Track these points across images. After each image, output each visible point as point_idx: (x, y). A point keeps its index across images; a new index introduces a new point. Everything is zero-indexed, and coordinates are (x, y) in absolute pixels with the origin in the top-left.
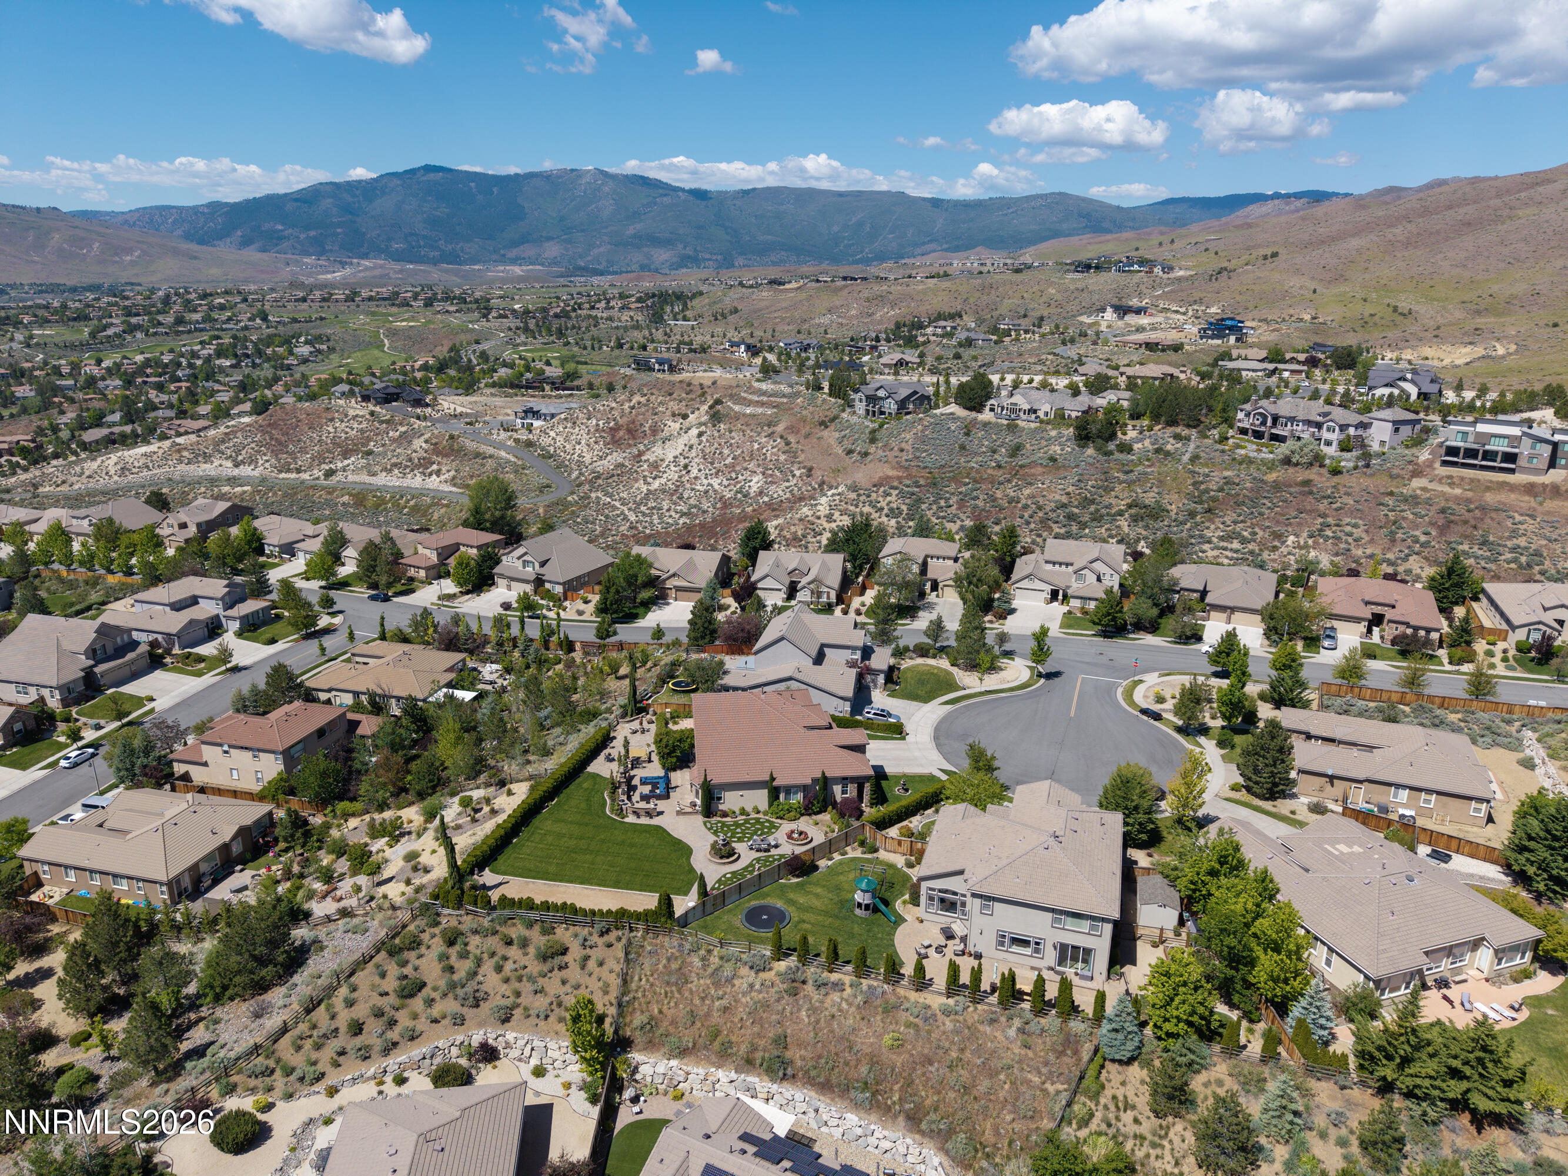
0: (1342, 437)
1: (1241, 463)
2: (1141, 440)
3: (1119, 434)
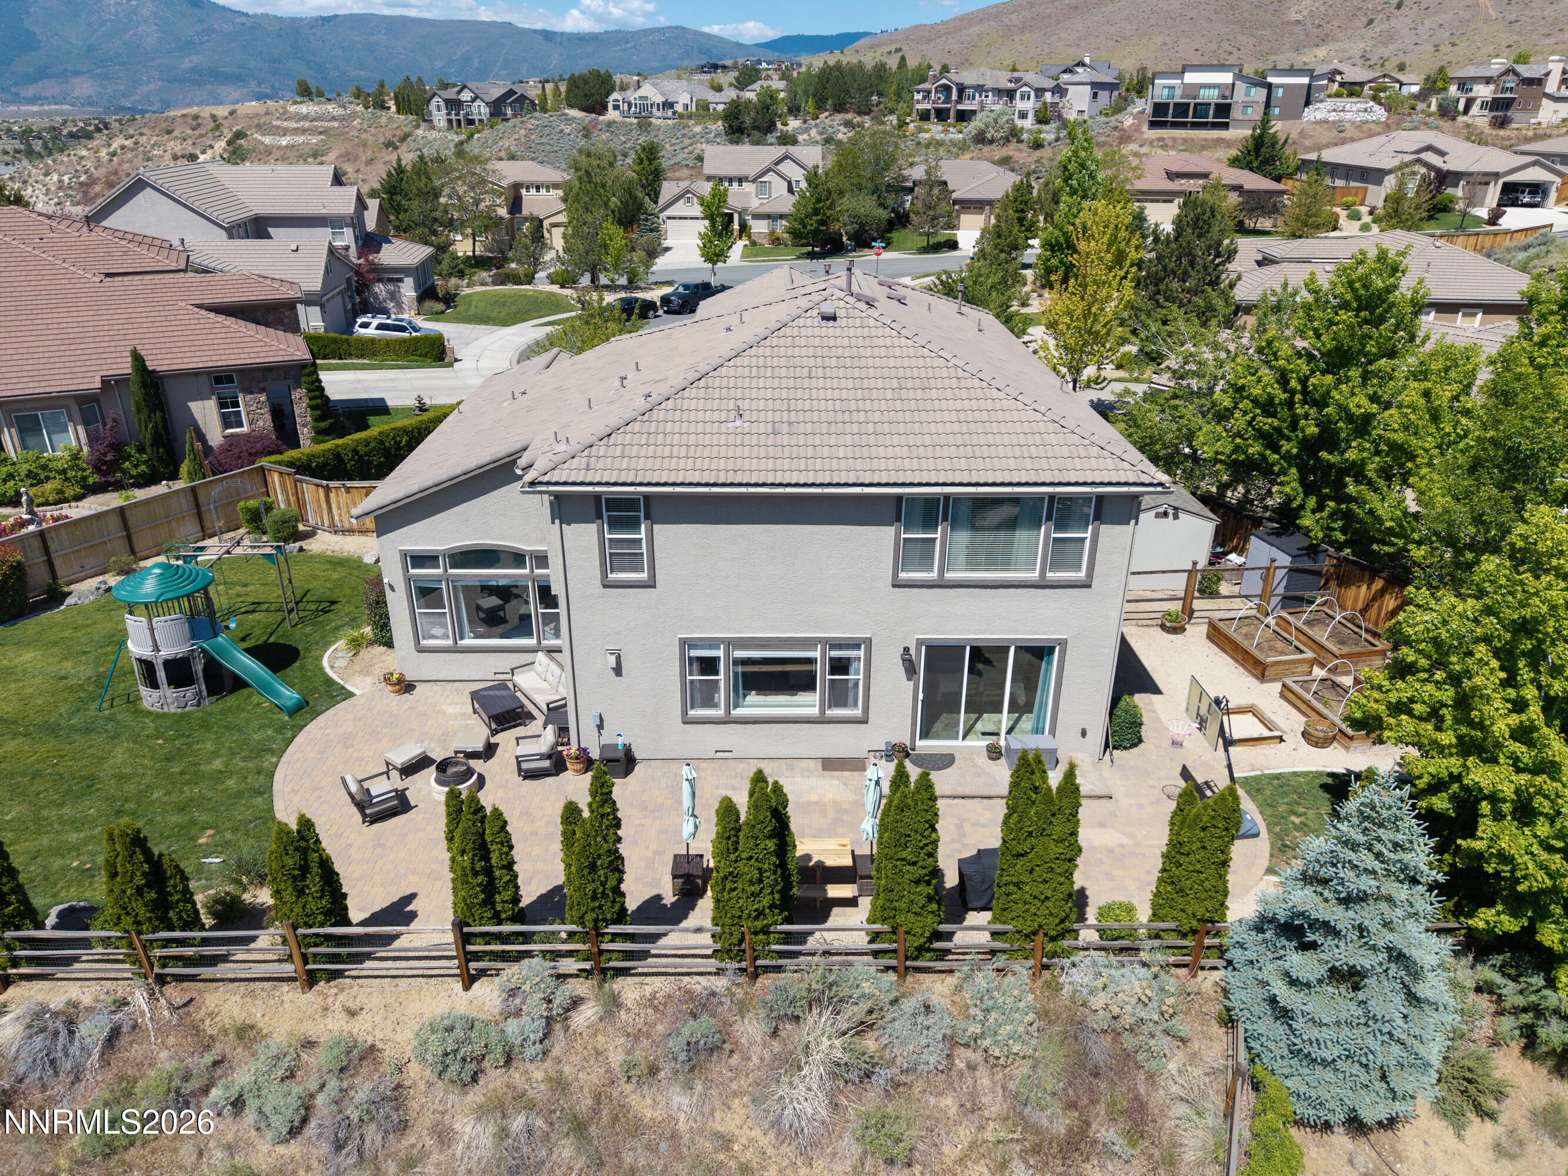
0: (1038, 105)
1: (927, 146)
2: (807, 130)
3: (779, 125)
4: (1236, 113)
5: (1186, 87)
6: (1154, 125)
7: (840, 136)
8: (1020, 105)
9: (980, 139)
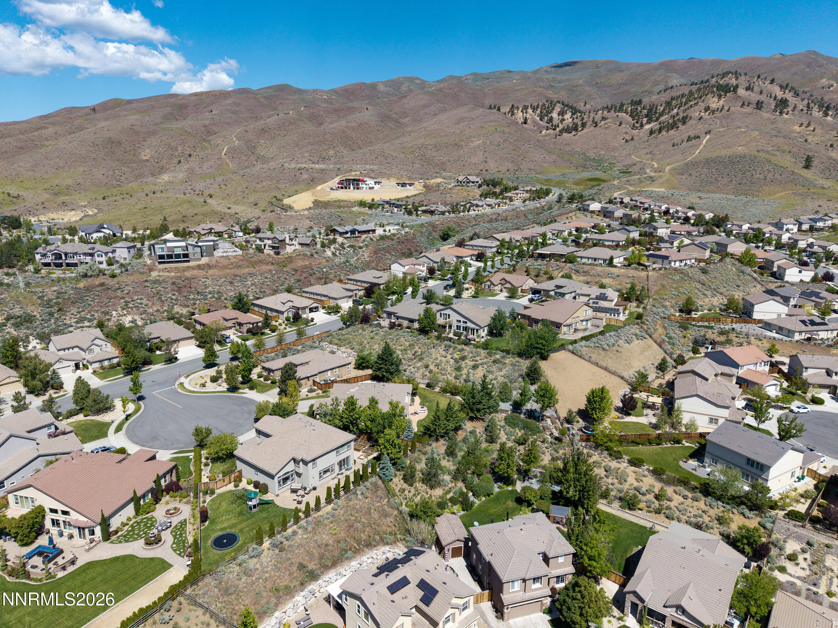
0: (107, 259)
4: (191, 256)
5: (168, 248)
6: (160, 263)
7: (6, 281)
8: (98, 259)
9: (85, 276)
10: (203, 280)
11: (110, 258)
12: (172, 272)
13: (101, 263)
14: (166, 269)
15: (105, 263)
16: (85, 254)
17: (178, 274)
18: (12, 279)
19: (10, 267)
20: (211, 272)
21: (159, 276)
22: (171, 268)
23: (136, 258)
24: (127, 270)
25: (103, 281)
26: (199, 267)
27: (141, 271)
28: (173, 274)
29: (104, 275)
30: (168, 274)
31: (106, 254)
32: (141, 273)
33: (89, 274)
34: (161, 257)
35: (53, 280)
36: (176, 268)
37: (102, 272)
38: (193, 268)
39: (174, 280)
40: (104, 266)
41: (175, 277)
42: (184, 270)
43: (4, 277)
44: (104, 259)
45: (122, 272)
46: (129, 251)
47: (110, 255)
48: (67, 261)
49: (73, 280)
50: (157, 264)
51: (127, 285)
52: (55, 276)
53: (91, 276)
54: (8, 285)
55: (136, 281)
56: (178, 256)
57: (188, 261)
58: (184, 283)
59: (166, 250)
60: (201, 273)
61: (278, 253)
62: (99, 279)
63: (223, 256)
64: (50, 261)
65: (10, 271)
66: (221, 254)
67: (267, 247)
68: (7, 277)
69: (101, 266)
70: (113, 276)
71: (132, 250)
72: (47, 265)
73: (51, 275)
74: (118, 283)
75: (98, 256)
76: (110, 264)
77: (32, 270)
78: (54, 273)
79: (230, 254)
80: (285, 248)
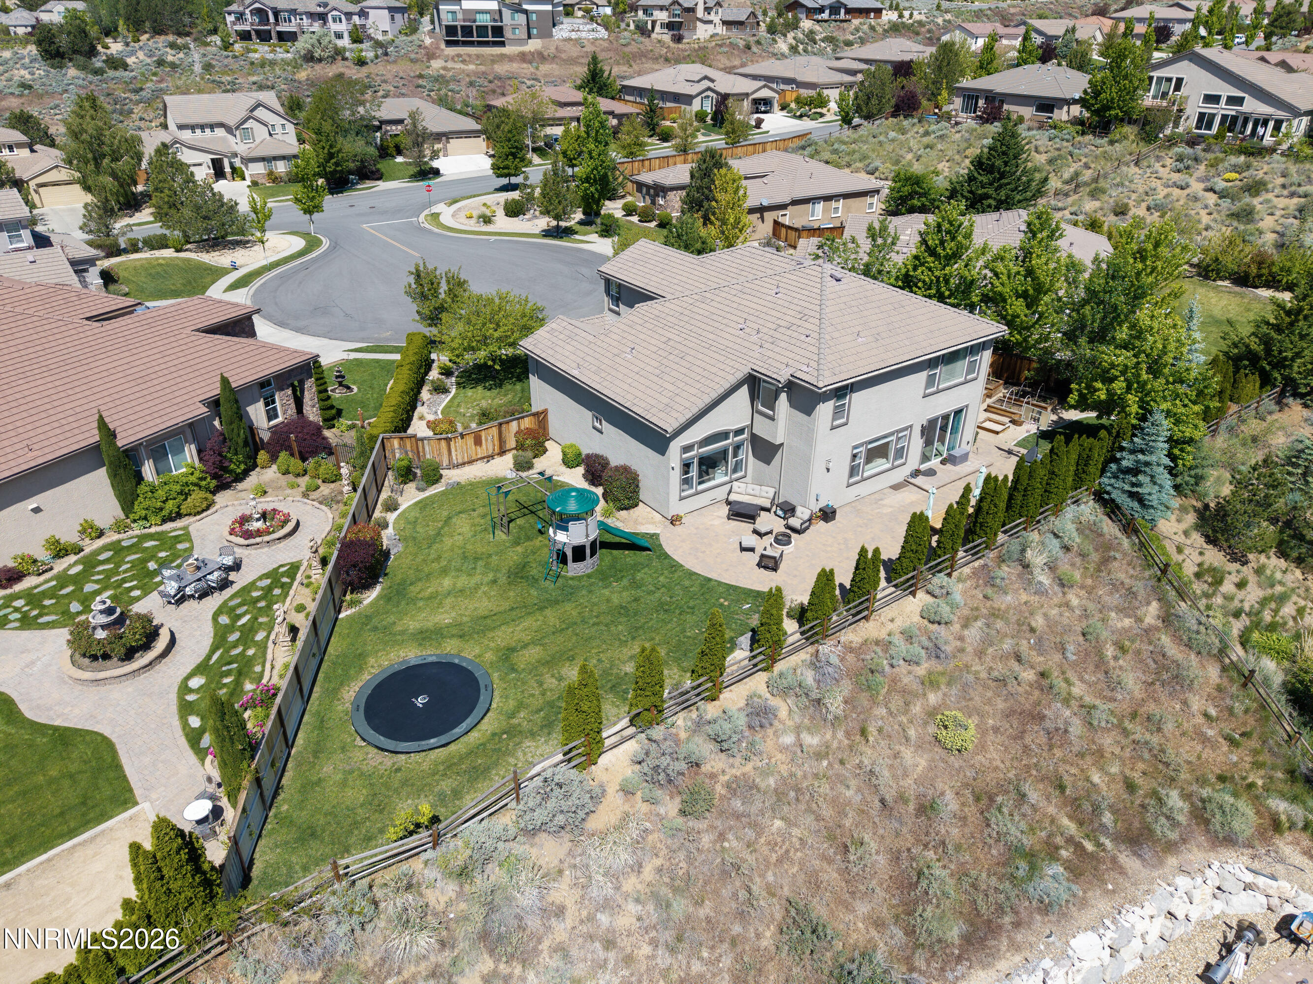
0: (350, 27)
1: (263, 66)
2: (133, 53)
4: (508, 33)
5: (465, 11)
6: (449, 43)
7: (170, 58)
8: (334, 27)
9: (309, 58)
10: (529, 83)
11: (355, 25)
12: (470, 62)
13: (339, 36)
14: (459, 55)
15: (346, 35)
16: (312, 15)
17: (482, 68)
18: (181, 55)
19: (180, 34)
20: (545, 68)
21: (445, 68)
22: (469, 56)
23: (406, 34)
24: (386, 54)
25: (342, 70)
26: (523, 57)
27: (413, 56)
28: (472, 67)
29: (345, 59)
30: (462, 66)
31: (349, 15)
32: (412, 61)
33: (316, 55)
34: (451, 30)
35: (252, 63)
36: (478, 56)
37: (339, 53)
38: (510, 58)
39: (473, 78)
40: (346, 42)
41: (476, 73)
42: (493, 62)
43: (168, 50)
44: (342, 27)
45: (377, 57)
46: (393, 18)
47: (356, 18)
48: (279, 29)
49: (289, 64)
50: (443, 45)
51: (385, 81)
52: (257, 56)
53: (320, 60)
54: (173, 66)
55: (401, 74)
56: (482, 30)
57: (502, 44)
58: (492, 86)
59: (460, 16)
60: (526, 69)
61: (678, 39)
62: (334, 67)
63: (570, 39)
64: (248, 28)
65: (180, 41)
66: (566, 35)
67: (658, 29)
68: (173, 52)
69: (340, 43)
70: (361, 62)
71: (398, 16)
72: (245, 36)
73: (251, 55)
74: (368, 77)
75: (334, 20)
76: (356, 39)
77: (219, 43)
78: (256, 51)
79: (584, 35)
80: (695, 28)
